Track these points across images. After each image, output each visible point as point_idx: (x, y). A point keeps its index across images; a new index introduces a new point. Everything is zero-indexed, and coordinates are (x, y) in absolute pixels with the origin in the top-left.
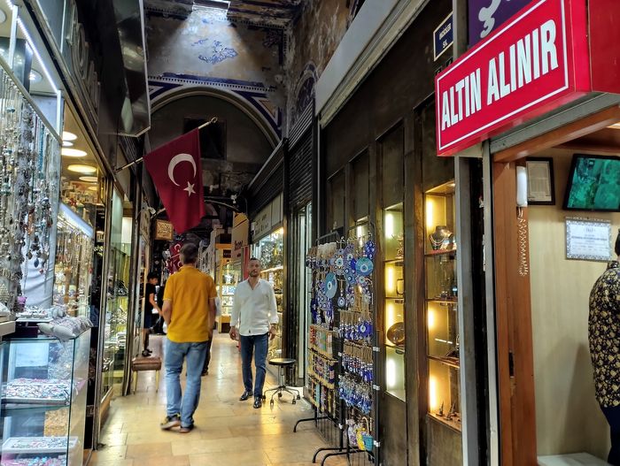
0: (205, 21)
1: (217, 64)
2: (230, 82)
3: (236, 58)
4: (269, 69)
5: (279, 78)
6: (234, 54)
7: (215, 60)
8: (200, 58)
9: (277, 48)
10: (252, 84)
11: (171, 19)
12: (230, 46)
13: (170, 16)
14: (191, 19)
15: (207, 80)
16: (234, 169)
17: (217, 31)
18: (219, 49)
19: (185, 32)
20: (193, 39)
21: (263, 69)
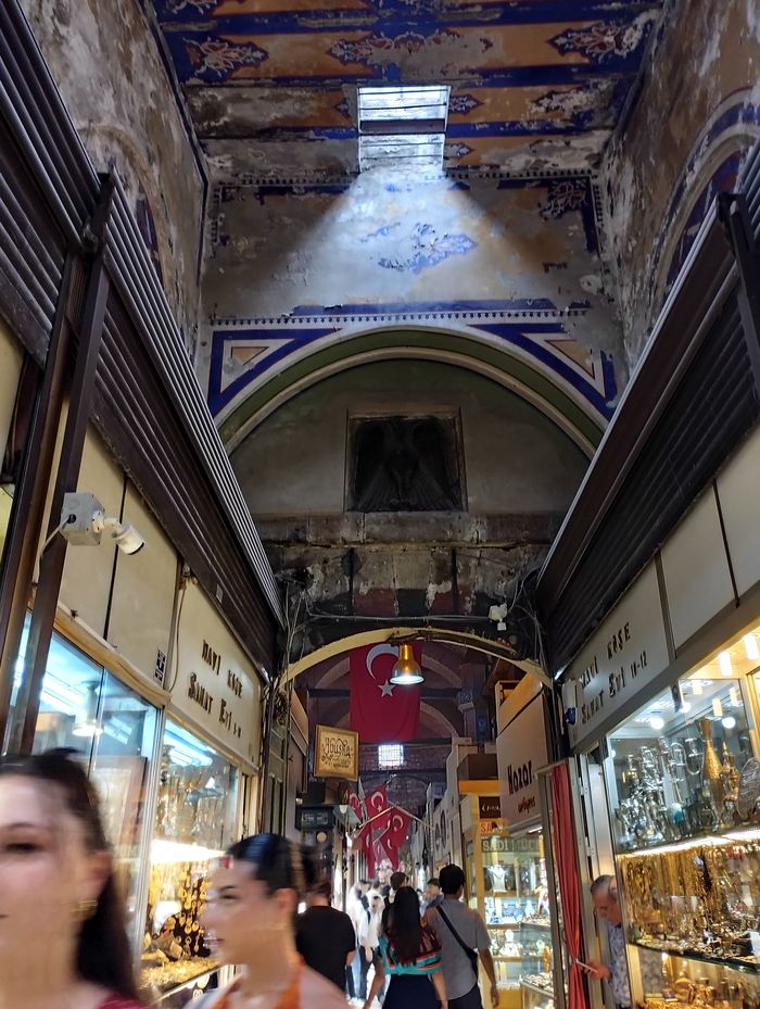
0: (391, 189)
1: (427, 271)
2: (460, 307)
3: (472, 254)
4: (565, 265)
5: (592, 282)
6: (467, 244)
7: (420, 264)
8: (382, 263)
9: (579, 216)
10: (522, 304)
11: (312, 195)
12: (456, 230)
13: (308, 190)
14: (357, 189)
15: (403, 309)
16: (493, 531)
17: (422, 203)
18: (428, 239)
19: (344, 217)
20: (364, 228)
21: (546, 267)
